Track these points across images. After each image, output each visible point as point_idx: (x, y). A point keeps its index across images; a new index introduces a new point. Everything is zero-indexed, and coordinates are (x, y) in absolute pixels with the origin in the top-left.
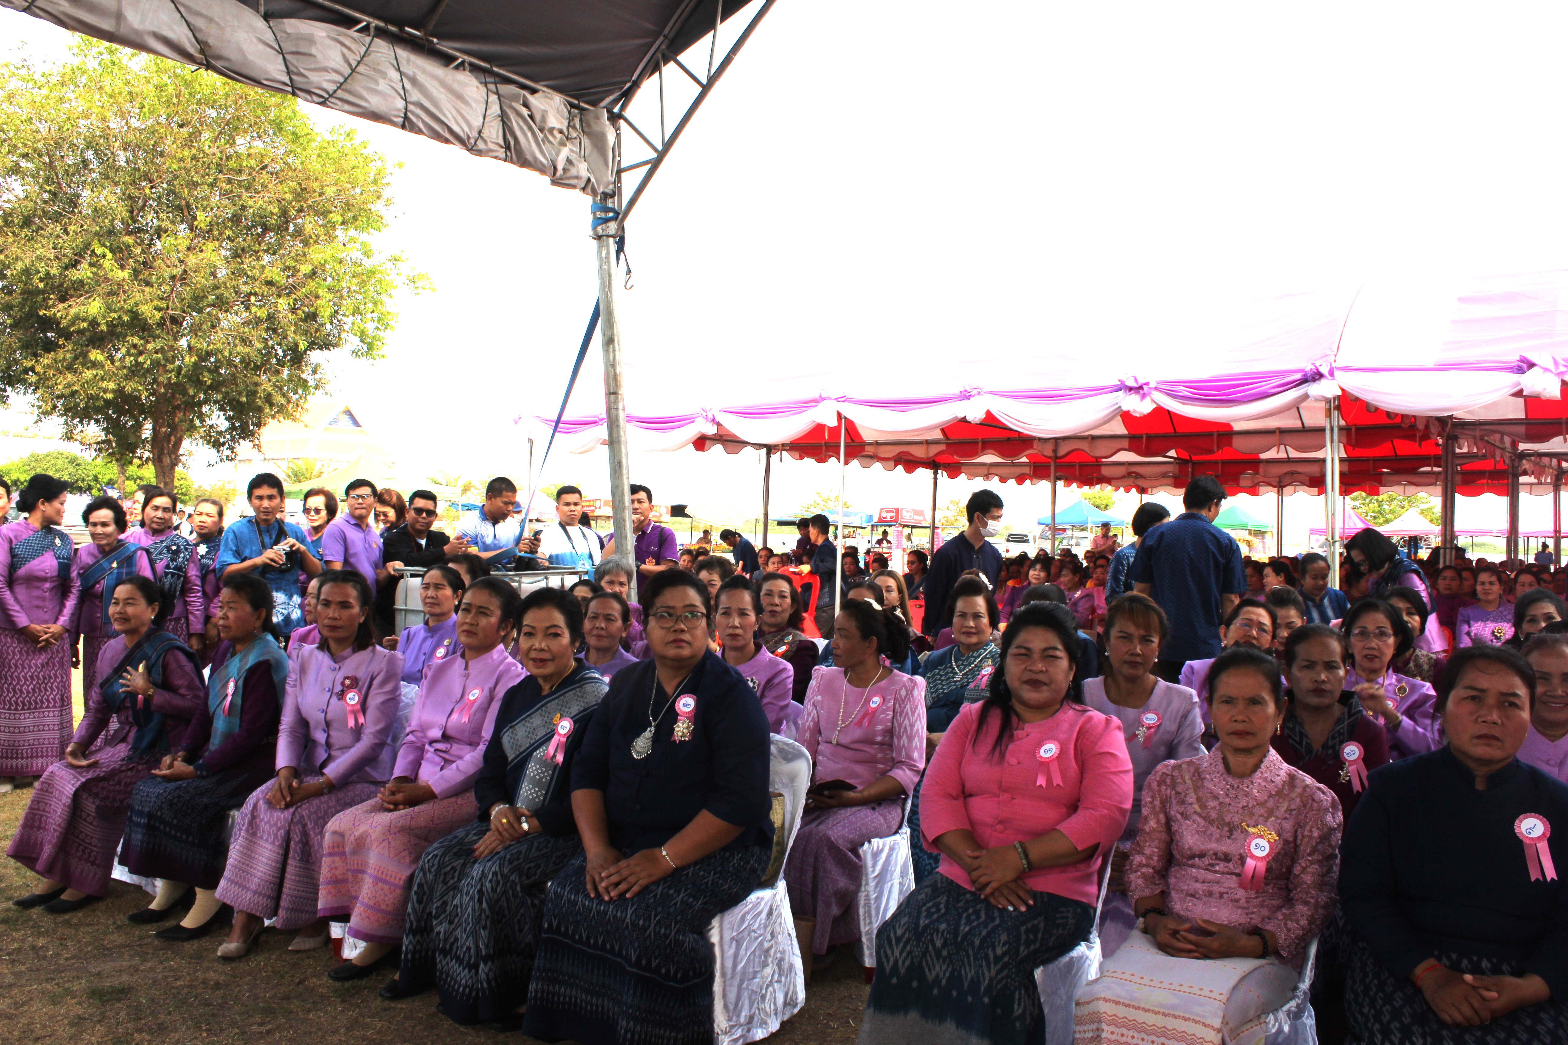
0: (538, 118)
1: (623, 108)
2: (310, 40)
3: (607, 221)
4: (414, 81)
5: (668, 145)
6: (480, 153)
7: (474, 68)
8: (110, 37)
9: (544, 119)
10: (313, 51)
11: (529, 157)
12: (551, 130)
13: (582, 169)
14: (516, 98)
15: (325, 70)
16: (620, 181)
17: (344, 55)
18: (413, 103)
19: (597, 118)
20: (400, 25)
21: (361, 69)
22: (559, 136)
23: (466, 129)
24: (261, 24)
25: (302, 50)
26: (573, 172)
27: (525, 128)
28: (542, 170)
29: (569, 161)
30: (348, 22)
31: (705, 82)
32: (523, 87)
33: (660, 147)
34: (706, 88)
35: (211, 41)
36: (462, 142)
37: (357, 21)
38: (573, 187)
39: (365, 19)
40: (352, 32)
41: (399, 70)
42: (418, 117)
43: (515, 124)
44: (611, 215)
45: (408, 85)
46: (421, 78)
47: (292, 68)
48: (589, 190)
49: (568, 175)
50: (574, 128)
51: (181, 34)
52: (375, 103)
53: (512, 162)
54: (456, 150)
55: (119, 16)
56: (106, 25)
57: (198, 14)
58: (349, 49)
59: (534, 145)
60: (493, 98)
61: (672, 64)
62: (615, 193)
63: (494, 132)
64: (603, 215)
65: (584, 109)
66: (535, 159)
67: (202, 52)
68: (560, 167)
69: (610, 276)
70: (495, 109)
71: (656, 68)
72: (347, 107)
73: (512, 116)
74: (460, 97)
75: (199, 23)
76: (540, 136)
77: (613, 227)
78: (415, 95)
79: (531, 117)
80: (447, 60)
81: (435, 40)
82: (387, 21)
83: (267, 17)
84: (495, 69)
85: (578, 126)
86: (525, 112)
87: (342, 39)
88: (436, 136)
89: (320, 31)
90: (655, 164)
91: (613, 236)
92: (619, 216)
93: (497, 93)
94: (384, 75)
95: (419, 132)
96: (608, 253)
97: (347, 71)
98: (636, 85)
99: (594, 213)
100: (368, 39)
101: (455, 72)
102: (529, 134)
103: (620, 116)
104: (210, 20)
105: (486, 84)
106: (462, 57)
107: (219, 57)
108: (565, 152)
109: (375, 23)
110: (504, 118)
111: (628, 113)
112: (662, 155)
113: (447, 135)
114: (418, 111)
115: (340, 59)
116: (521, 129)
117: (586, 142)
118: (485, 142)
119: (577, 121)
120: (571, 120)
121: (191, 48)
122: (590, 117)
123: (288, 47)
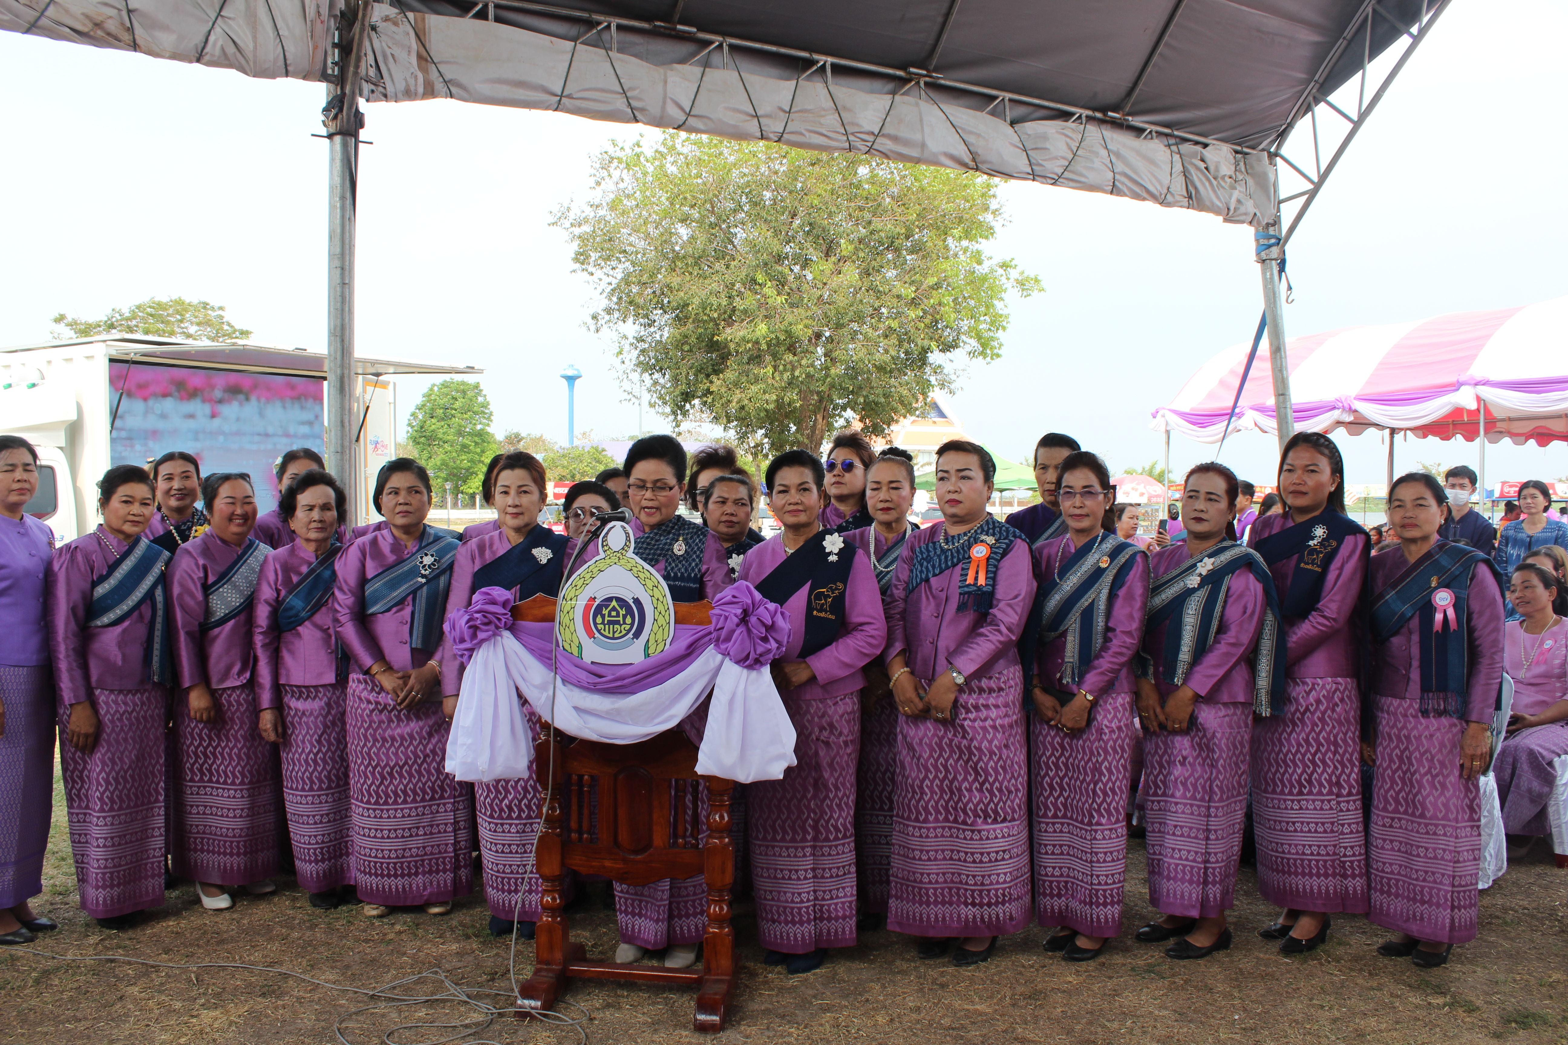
0: (1212, 168)
1: (1279, 146)
2: (1044, 137)
3: (1270, 246)
4: (1118, 155)
5: (1323, 177)
6: (1169, 205)
7: (1159, 134)
8: (918, 161)
9: (1217, 169)
10: (1048, 146)
11: (1208, 203)
12: (1223, 178)
13: (1249, 207)
14: (1194, 155)
15: (1056, 158)
16: (1279, 210)
17: (1067, 144)
18: (1119, 173)
19: (1259, 160)
20: (1104, 110)
21: (1079, 153)
22: (1228, 180)
23: (1159, 188)
24: (1010, 130)
25: (1039, 146)
26: (1242, 209)
27: (1204, 179)
28: (1217, 212)
29: (1239, 201)
30: (1065, 116)
31: (1355, 118)
32: (1197, 143)
33: (1315, 179)
34: (1357, 125)
35: (979, 152)
36: (1154, 198)
37: (1073, 114)
38: (1242, 222)
39: (1078, 111)
40: (1070, 124)
41: (1106, 148)
42: (1123, 183)
43: (1195, 176)
44: (1273, 241)
45: (1114, 160)
46: (1124, 152)
47: (1033, 161)
48: (1255, 222)
49: (1238, 212)
50: (1240, 171)
51: (962, 152)
52: (1091, 177)
53: (1193, 208)
54: (1150, 206)
55: (923, 145)
56: (914, 153)
57: (971, 133)
58: (1071, 138)
59: (1211, 192)
60: (1176, 157)
61: (1322, 104)
62: (1276, 222)
63: (1179, 186)
64: (1266, 242)
65: (1247, 154)
66: (1213, 203)
67: (974, 160)
68: (1232, 209)
69: (1274, 294)
70: (1178, 167)
71: (1308, 109)
72: (1071, 184)
73: (1193, 171)
74: (1152, 162)
75: (970, 139)
76: (1215, 183)
77: (1275, 252)
78: (1120, 167)
79: (1206, 168)
80: (1139, 131)
81: (1130, 118)
82: (1094, 109)
83: (1012, 123)
84: (1176, 133)
85: (1243, 169)
86: (1202, 165)
87: (1065, 131)
88: (1136, 196)
89: (1051, 127)
90: (1312, 195)
91: (1276, 260)
92: (1280, 242)
93: (1179, 153)
94: (1097, 154)
95: (1125, 195)
96: (1272, 275)
97: (1070, 156)
98: (1290, 126)
99: (1257, 240)
100: (1082, 127)
101: (1145, 142)
102: (1207, 184)
103: (1276, 155)
104: (978, 135)
105: (1169, 146)
106: (1149, 128)
107: (984, 162)
108: (1236, 194)
109: (1086, 112)
110: (1185, 173)
111: (1283, 151)
112: (1318, 186)
113: (1145, 195)
114: (1123, 179)
115: (1065, 148)
116: (1200, 180)
117: (1250, 181)
118: (1173, 195)
119: (1242, 164)
120: (1237, 165)
121: (967, 159)
122: (1251, 160)
123: (1029, 145)
